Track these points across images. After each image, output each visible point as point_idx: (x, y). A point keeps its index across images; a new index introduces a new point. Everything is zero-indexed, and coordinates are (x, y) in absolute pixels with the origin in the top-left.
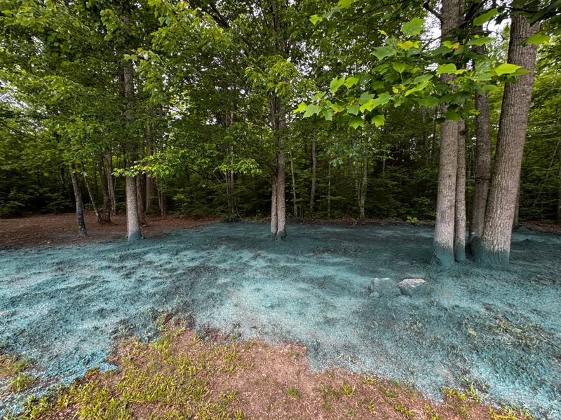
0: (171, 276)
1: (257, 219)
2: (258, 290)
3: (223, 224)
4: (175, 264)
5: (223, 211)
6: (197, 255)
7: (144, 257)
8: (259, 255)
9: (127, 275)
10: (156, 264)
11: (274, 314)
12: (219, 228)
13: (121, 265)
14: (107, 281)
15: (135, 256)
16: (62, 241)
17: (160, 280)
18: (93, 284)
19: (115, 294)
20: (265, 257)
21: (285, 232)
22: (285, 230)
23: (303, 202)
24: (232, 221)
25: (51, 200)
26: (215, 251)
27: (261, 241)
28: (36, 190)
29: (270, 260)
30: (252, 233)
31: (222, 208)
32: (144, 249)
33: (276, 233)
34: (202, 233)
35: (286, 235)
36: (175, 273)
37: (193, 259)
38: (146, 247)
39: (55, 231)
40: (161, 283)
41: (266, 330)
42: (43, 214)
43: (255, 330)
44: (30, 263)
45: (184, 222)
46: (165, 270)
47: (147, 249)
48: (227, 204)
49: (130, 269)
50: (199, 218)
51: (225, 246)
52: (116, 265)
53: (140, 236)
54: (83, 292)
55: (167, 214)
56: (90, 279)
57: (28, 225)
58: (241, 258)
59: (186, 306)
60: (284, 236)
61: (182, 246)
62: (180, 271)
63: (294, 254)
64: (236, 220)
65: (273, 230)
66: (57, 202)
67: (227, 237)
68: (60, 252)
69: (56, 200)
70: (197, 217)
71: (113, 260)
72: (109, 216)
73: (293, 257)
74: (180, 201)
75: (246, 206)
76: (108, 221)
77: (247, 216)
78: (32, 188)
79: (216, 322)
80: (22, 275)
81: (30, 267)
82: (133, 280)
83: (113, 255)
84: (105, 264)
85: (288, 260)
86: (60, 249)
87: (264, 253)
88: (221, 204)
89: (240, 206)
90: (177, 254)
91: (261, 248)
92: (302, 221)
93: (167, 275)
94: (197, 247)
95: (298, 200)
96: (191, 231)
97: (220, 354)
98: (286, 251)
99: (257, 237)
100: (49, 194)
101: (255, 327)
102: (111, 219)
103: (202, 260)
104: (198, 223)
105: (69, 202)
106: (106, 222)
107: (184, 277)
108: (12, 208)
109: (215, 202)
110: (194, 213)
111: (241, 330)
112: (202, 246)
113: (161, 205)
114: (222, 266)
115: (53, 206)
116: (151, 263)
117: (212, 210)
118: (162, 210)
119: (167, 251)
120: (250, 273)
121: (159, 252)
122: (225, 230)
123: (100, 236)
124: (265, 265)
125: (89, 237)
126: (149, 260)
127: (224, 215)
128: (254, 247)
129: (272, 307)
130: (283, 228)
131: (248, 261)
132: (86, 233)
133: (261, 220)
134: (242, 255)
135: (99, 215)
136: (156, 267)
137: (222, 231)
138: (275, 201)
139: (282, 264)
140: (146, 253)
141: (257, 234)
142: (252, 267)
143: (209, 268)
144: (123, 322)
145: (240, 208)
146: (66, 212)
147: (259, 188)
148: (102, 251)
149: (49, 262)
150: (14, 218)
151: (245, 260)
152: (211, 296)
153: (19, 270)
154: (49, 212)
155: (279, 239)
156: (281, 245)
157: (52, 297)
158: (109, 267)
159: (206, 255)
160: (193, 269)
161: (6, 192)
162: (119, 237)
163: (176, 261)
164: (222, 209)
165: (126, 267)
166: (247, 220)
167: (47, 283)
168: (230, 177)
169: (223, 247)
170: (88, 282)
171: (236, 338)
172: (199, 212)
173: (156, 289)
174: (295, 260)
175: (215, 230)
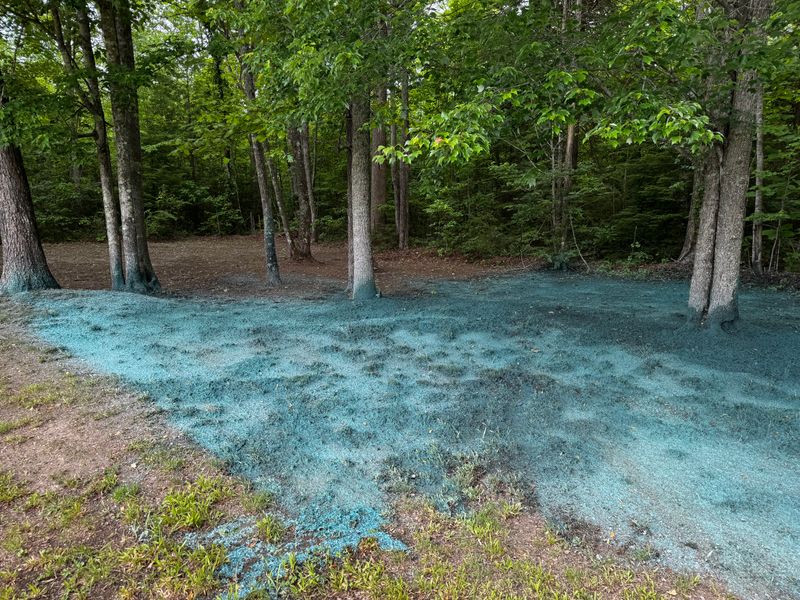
0: (456, 385)
1: (631, 268)
2: (681, 455)
3: (538, 276)
4: (455, 359)
5: (537, 243)
6: (497, 345)
7: (391, 337)
8: (658, 364)
9: (372, 368)
10: (419, 354)
11: (742, 526)
12: (531, 283)
13: (355, 347)
14: (342, 377)
15: (376, 333)
16: (244, 289)
17: (436, 391)
18: (321, 378)
19: (361, 404)
20: (676, 373)
21: (736, 310)
22: (734, 303)
23: (785, 222)
24: (561, 268)
25: (213, 209)
26: (537, 340)
27: (657, 327)
28: (192, 190)
29: (696, 382)
30: (622, 304)
31: (534, 234)
32: (386, 320)
33: (705, 312)
34: (495, 294)
35: (737, 318)
36: (463, 380)
37: (492, 353)
38: (388, 315)
39: (227, 270)
40: (442, 397)
41: (726, 560)
42: (202, 234)
43: (693, 551)
44: (216, 326)
45: (447, 266)
46: (440, 368)
47: (393, 319)
48: (549, 224)
49: (372, 358)
50: (479, 258)
51: (559, 332)
52: (347, 347)
53: (372, 289)
54: (309, 390)
55: (410, 245)
56: (312, 368)
57: (186, 255)
58: (609, 365)
59: (508, 458)
60: (730, 320)
61: (462, 320)
62: (470, 377)
63: (767, 375)
64: (572, 267)
65: (696, 300)
66: (222, 213)
67: (559, 308)
68: (250, 309)
69: (219, 208)
70: (475, 256)
71: (339, 335)
72: (309, 244)
73: (766, 383)
74: (440, 214)
75: (603, 232)
76: (307, 255)
77: (600, 257)
78: (185, 187)
79: (585, 509)
80: (210, 345)
81: (217, 332)
82: (385, 380)
83: (337, 326)
84: (328, 341)
85: (750, 390)
86: (248, 304)
87: (670, 361)
88: (533, 223)
89: (584, 229)
90: (453, 338)
91: (659, 347)
92: (775, 282)
93: (446, 380)
94: (494, 326)
95: (770, 217)
96: (468, 288)
97: (617, 583)
98: (739, 364)
99: (639, 315)
100: (210, 198)
101: (694, 546)
102: (312, 251)
103: (512, 358)
104: (476, 269)
105: (239, 214)
106: (303, 256)
107: (483, 391)
108: (161, 222)
109: (519, 218)
110: (468, 246)
111: (657, 543)
112: (505, 325)
113: (400, 225)
114: (564, 379)
115: (215, 220)
116: (406, 350)
117: (511, 238)
118: (401, 235)
119: (431, 328)
120: (641, 408)
121: (417, 328)
122: (546, 290)
123: (300, 286)
124: (682, 392)
125: (283, 286)
126: (403, 345)
127: (542, 253)
128: (639, 343)
129: (732, 505)
130: (729, 298)
131: (631, 377)
132: (278, 276)
133: (643, 271)
134: (611, 358)
135: (293, 242)
136: (420, 360)
137: (538, 292)
138: (710, 220)
139: (735, 398)
140: (393, 328)
141: (636, 305)
142: (644, 392)
143: (534, 378)
144: (392, 461)
145: (581, 237)
146: (234, 233)
147: (640, 182)
148: (316, 316)
149: (241, 326)
150: (163, 240)
151: (621, 371)
152: (558, 446)
153: (204, 335)
154: (209, 232)
155: (714, 328)
156: (721, 343)
157: (265, 392)
158: (337, 349)
159: (517, 346)
160: (500, 377)
161: (152, 193)
162: (334, 290)
163: (457, 353)
164: (536, 237)
165: (364, 352)
166: (601, 267)
167: (249, 364)
168: (564, 153)
169: (556, 332)
170: (313, 373)
171: (647, 558)
172: (478, 242)
173: (432, 407)
174: (775, 394)
175: (522, 289)
